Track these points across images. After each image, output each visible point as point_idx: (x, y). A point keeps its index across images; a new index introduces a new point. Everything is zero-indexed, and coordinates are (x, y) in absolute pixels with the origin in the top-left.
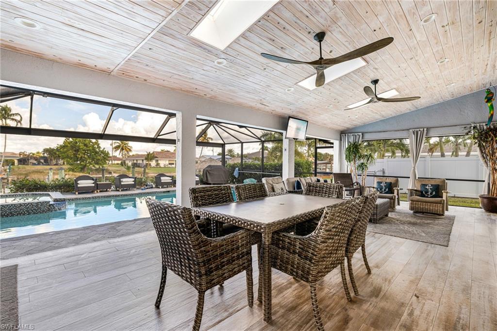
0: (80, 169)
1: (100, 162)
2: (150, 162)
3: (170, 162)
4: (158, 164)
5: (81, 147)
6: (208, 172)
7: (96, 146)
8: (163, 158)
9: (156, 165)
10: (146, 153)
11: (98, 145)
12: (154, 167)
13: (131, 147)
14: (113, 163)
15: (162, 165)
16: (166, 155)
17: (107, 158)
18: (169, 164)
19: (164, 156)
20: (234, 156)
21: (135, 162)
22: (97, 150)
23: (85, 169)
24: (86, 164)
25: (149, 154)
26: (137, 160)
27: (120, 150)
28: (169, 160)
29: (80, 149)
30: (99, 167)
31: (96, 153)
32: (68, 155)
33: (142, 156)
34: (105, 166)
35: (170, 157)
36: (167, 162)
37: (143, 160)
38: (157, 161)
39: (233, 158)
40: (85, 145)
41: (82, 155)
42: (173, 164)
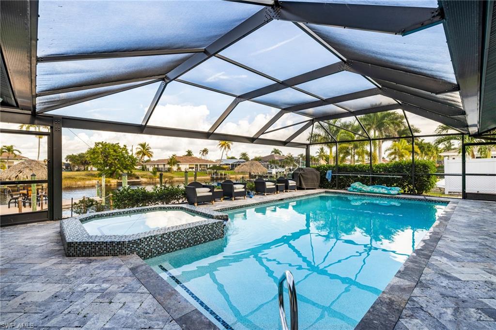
0: (109, 175)
1: (129, 167)
2: (172, 167)
3: (190, 166)
4: (179, 169)
5: (111, 153)
7: (125, 152)
8: (184, 162)
9: (177, 170)
12: (175, 171)
13: (152, 153)
15: (183, 170)
16: (186, 160)
17: (135, 163)
18: (190, 168)
19: (184, 160)
21: (156, 166)
22: (126, 155)
23: (115, 174)
24: (115, 170)
25: (172, 159)
26: (158, 165)
27: (141, 155)
28: (189, 165)
29: (110, 155)
30: (128, 172)
31: (125, 158)
33: (163, 161)
34: (133, 171)
35: (190, 162)
36: (188, 167)
37: (164, 165)
38: (178, 165)
40: (115, 151)
41: (112, 161)
42: (193, 168)
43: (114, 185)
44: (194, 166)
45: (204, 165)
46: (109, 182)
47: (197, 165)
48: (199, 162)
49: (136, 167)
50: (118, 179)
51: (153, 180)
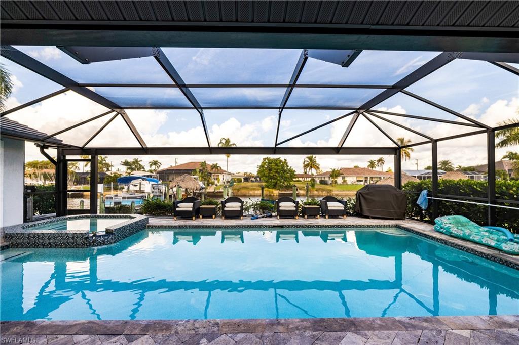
0: (272, 186)
1: (288, 180)
2: (336, 179)
3: (359, 179)
4: (344, 181)
5: (273, 167)
6: (363, 196)
7: (285, 165)
8: (351, 175)
9: (343, 183)
10: (331, 170)
11: (286, 164)
12: (340, 184)
13: (319, 165)
14: (305, 180)
15: (349, 183)
16: (354, 172)
17: (293, 176)
18: (357, 181)
19: (352, 173)
20: (451, 170)
21: (323, 179)
22: (286, 168)
23: (277, 186)
25: (334, 171)
26: (324, 177)
27: (309, 168)
28: (357, 177)
31: (285, 171)
32: (264, 174)
33: (328, 173)
34: (291, 183)
35: (358, 174)
36: (355, 179)
37: (329, 177)
38: (344, 178)
39: (448, 173)
40: (276, 165)
41: (274, 173)
42: (362, 181)
43: (277, 195)
44: (363, 179)
45: (377, 177)
46: (272, 192)
47: (366, 178)
48: (369, 175)
49: (294, 179)
50: (280, 190)
51: (311, 193)
